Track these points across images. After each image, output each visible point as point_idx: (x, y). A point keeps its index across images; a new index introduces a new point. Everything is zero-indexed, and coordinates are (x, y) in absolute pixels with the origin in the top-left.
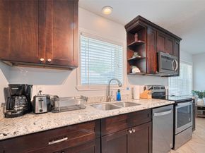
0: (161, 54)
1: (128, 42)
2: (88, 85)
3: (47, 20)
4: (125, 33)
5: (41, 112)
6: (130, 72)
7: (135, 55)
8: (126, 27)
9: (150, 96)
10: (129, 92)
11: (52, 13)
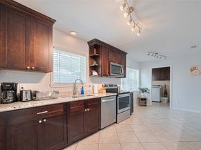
0: (111, 63)
1: (90, 53)
2: (59, 84)
3: (31, 42)
4: (88, 47)
5: (27, 101)
6: (91, 74)
7: (95, 64)
8: (89, 43)
9: (105, 91)
10: (91, 89)
11: (35, 38)
